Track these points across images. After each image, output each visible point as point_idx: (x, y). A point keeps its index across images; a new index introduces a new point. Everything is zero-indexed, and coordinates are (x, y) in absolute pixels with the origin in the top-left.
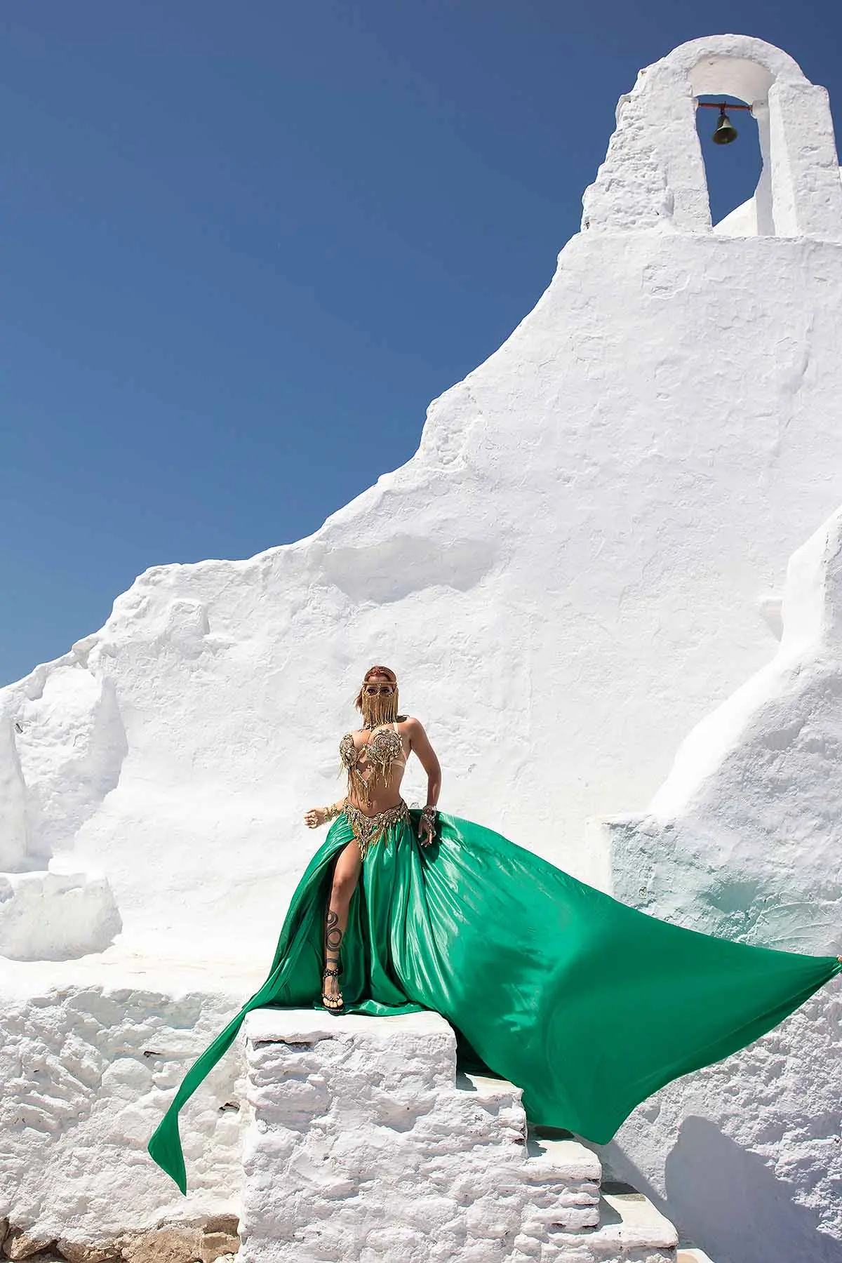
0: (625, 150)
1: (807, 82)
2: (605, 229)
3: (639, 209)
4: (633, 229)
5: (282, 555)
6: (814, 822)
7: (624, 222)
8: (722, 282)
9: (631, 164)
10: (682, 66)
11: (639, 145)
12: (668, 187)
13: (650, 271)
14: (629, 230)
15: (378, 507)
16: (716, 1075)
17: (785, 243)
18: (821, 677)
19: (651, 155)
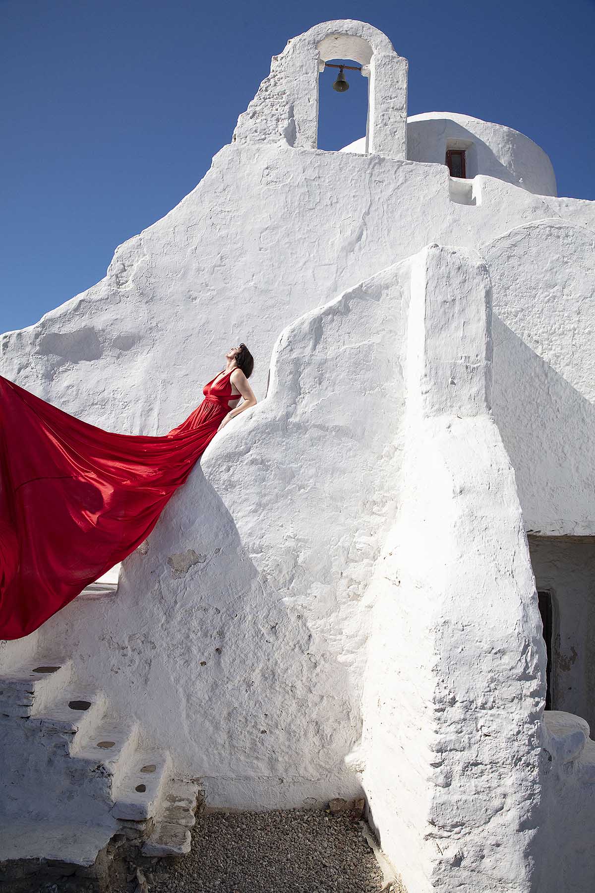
0: (268, 93)
1: (395, 54)
2: (246, 142)
3: (269, 131)
4: (263, 144)
5: (15, 335)
6: (251, 508)
7: (258, 139)
8: (313, 180)
9: (270, 102)
10: (315, 39)
11: (279, 89)
12: (291, 119)
13: (268, 171)
14: (260, 144)
15: (76, 310)
18: (264, 421)
19: (284, 96)
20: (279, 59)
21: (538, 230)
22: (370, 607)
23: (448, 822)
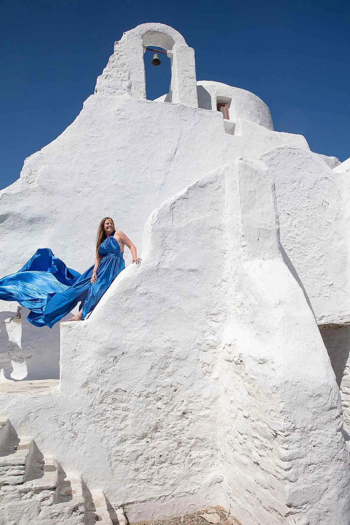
0: (114, 64)
1: (187, 46)
2: (103, 94)
3: (117, 87)
4: (114, 95)
6: (142, 324)
7: (111, 92)
8: (146, 118)
9: (116, 69)
10: (140, 33)
11: (120, 62)
12: (129, 80)
13: (119, 112)
14: (112, 95)
16: (101, 421)
17: (172, 105)
18: (147, 268)
19: (125, 66)
20: (119, 43)
21: (284, 150)
22: (217, 379)
23: (299, 503)
